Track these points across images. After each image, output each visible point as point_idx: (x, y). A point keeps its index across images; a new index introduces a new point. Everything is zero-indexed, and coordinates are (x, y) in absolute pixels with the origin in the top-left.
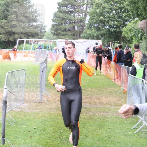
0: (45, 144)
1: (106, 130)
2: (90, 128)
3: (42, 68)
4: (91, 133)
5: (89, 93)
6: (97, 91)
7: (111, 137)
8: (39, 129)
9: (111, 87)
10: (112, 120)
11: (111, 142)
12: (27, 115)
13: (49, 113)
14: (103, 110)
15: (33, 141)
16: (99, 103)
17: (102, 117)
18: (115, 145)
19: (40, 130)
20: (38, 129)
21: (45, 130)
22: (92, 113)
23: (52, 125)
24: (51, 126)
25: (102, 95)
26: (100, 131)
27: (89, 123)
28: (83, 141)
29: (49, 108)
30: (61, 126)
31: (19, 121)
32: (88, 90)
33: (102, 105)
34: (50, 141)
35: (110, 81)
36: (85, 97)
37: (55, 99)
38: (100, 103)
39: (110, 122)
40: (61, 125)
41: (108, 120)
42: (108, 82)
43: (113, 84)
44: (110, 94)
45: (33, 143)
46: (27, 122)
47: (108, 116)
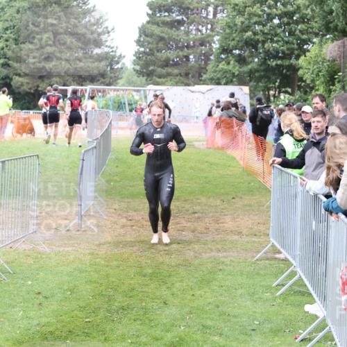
0: (68, 319)
1: (213, 291)
2: (178, 285)
3: (83, 151)
4: (177, 296)
5: (197, 208)
6: (218, 204)
7: (220, 305)
8: (61, 288)
9: (252, 194)
10: (234, 267)
11: (219, 316)
12: (42, 258)
13: (93, 254)
14: (219, 246)
15: (45, 314)
16: (214, 231)
17: (212, 262)
18: (226, 322)
19: (64, 290)
20: (59, 288)
21: (75, 290)
22: (192, 253)
23: (93, 280)
24: (89, 283)
25: (227, 213)
27: (177, 276)
28: (156, 314)
30: (113, 282)
31: (20, 270)
32: (199, 201)
33: (219, 236)
34: (81, 314)
35: (253, 181)
36: (186, 217)
37: (115, 223)
38: (217, 230)
39: (226, 273)
40: (114, 280)
41: (225, 267)
42: (249, 183)
43: (260, 188)
44: (247, 210)
45: (43, 319)
46: (38, 274)
47: (226, 259)
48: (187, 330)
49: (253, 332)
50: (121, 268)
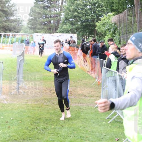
0: (22, 134)
1: (81, 121)
3: (20, 60)
4: (66, 123)
6: (72, 83)
7: (85, 127)
9: (86, 79)
10: (87, 110)
11: (86, 132)
12: (5, 106)
13: (26, 104)
14: (78, 101)
15: (11, 131)
16: (74, 95)
17: (77, 108)
18: (90, 135)
19: (18, 121)
20: (15, 120)
21: (22, 120)
23: (29, 116)
24: (28, 117)
25: (77, 87)
26: (76, 121)
28: (59, 131)
29: (26, 99)
33: (77, 97)
34: (27, 131)
35: (85, 73)
39: (84, 113)
40: (38, 116)
41: (83, 110)
42: (83, 75)
43: (88, 76)
44: (85, 86)
45: (11, 134)
46: (5, 113)
47: (83, 107)
48: (74, 138)
49: (102, 139)
50: (40, 111)
